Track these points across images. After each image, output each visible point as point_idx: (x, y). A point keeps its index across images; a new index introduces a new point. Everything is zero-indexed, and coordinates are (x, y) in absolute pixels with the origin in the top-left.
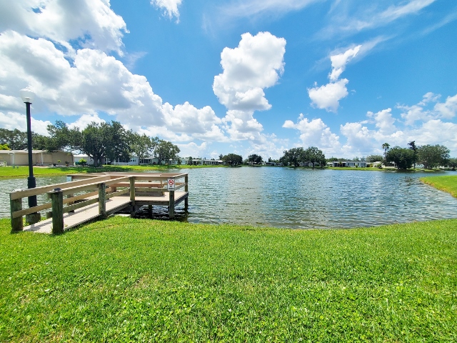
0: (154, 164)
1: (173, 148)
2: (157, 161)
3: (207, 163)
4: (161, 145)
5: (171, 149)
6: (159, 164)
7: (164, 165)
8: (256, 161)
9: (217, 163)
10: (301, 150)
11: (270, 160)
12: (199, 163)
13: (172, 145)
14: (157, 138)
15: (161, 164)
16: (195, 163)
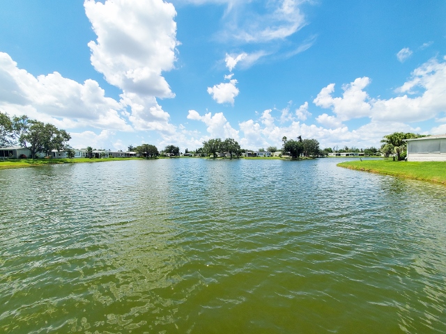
0: (22, 157)
1: (58, 132)
2: (27, 153)
3: (113, 156)
4: (33, 128)
5: (55, 135)
6: (31, 157)
7: (43, 159)
8: (173, 152)
9: (128, 154)
10: (220, 141)
11: (187, 152)
12: (104, 155)
13: (55, 129)
14: (24, 118)
15: (37, 157)
16: (97, 156)
